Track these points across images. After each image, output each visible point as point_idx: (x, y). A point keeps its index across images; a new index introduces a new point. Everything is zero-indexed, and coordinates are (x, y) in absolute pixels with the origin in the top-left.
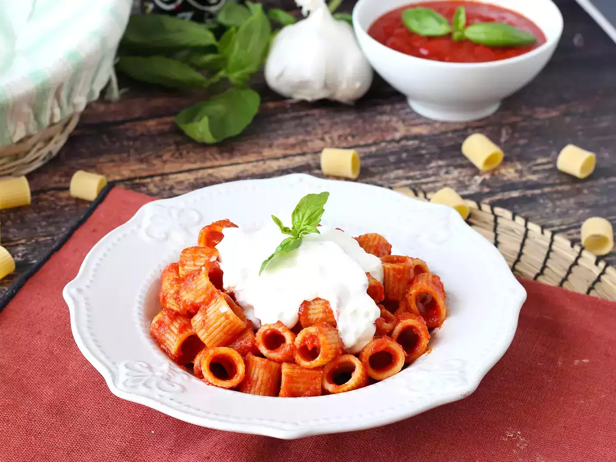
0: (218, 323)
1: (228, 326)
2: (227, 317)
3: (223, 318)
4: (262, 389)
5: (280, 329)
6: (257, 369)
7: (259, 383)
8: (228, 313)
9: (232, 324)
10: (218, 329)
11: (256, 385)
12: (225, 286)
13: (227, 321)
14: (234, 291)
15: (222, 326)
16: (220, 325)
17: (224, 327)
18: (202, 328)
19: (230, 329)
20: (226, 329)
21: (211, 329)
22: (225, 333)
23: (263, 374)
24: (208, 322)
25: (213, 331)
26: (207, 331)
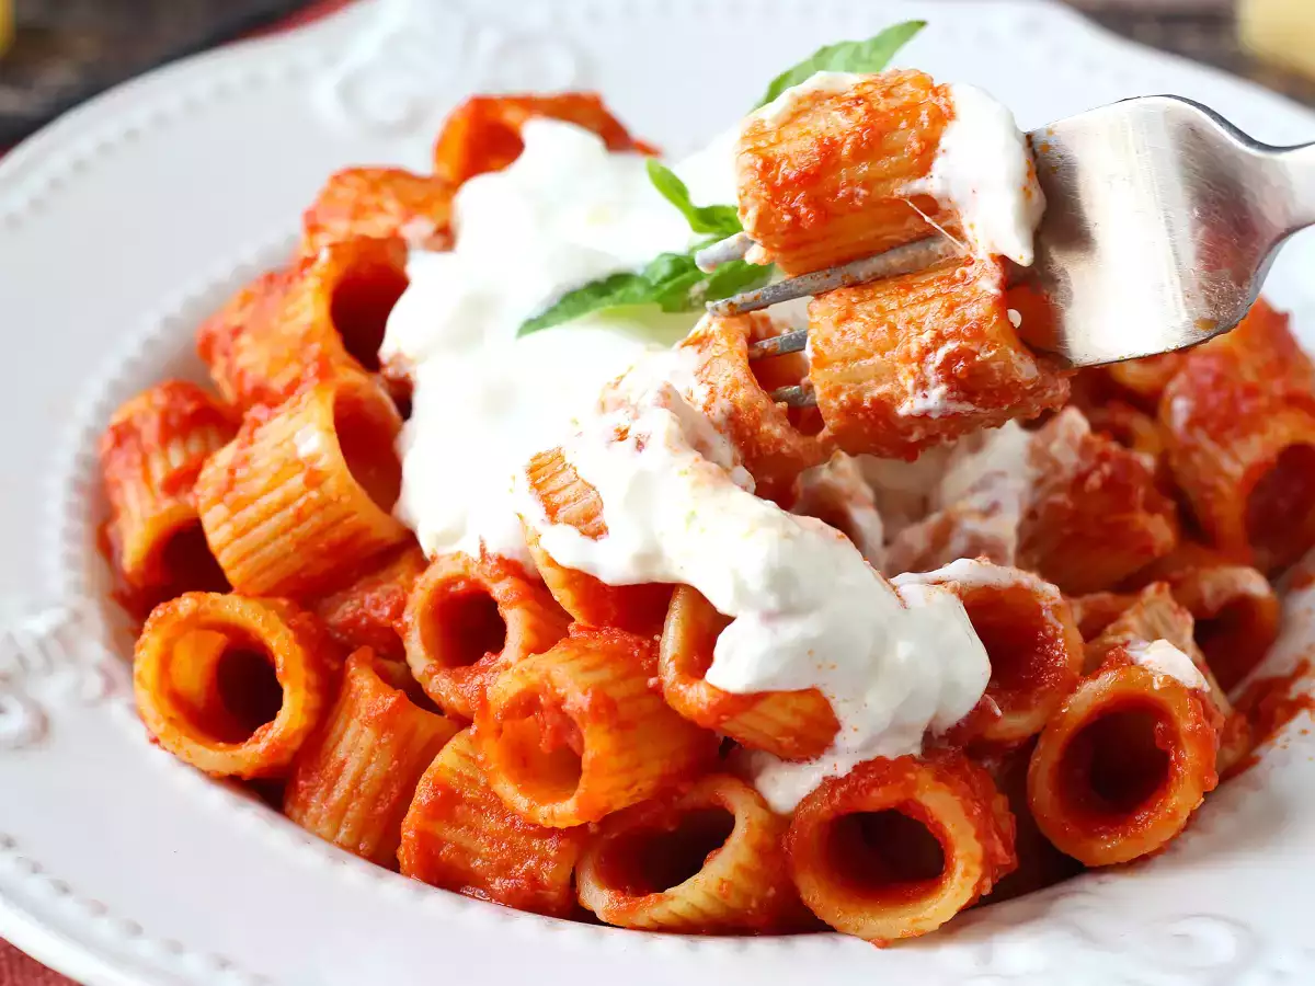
0: (276, 496)
1: (316, 520)
2: (314, 480)
3: (297, 481)
4: (349, 815)
5: (500, 590)
6: (354, 725)
7: (344, 784)
8: (322, 464)
9: (333, 513)
10: (275, 521)
11: (330, 790)
12: (386, 351)
13: (314, 494)
14: (413, 377)
15: (291, 511)
16: (284, 505)
17: (300, 517)
18: (219, 499)
19: (320, 533)
20: (305, 529)
21: (250, 512)
22: (301, 544)
23: (372, 752)
24: (243, 480)
25: (257, 524)
26: (236, 517)
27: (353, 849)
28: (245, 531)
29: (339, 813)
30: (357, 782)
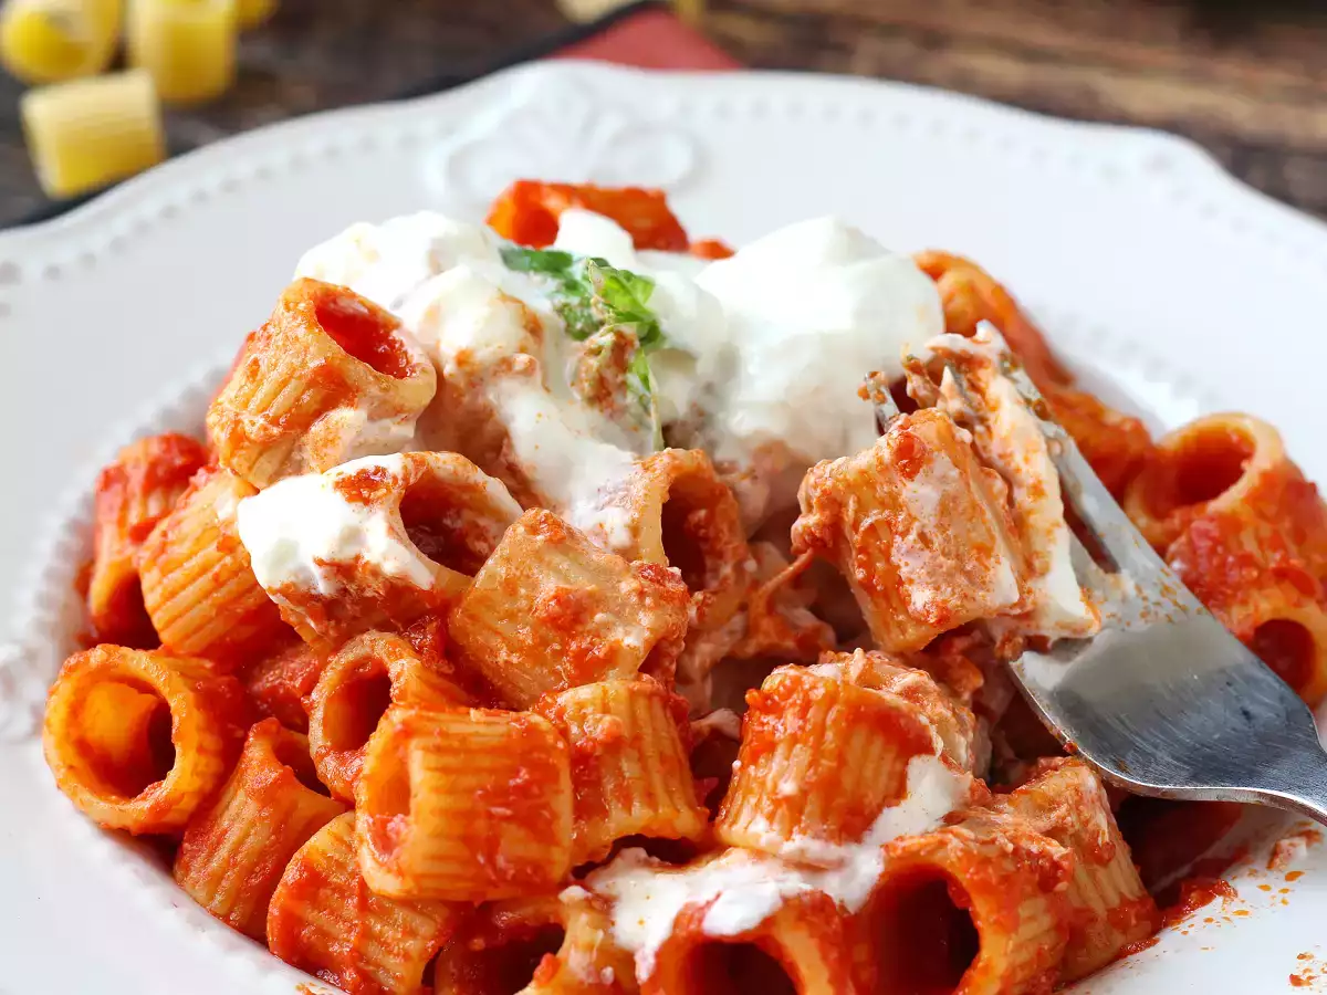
1: (232, 586)
2: (228, 546)
6: (241, 796)
8: (233, 531)
9: (246, 579)
10: (198, 585)
13: (228, 561)
16: (204, 570)
17: (218, 582)
18: (154, 561)
19: (237, 598)
20: (223, 593)
21: (177, 576)
22: (222, 608)
23: (253, 824)
24: (173, 543)
25: (183, 587)
26: (165, 581)
27: (226, 919)
28: (173, 594)
29: (216, 880)
30: (235, 851)
